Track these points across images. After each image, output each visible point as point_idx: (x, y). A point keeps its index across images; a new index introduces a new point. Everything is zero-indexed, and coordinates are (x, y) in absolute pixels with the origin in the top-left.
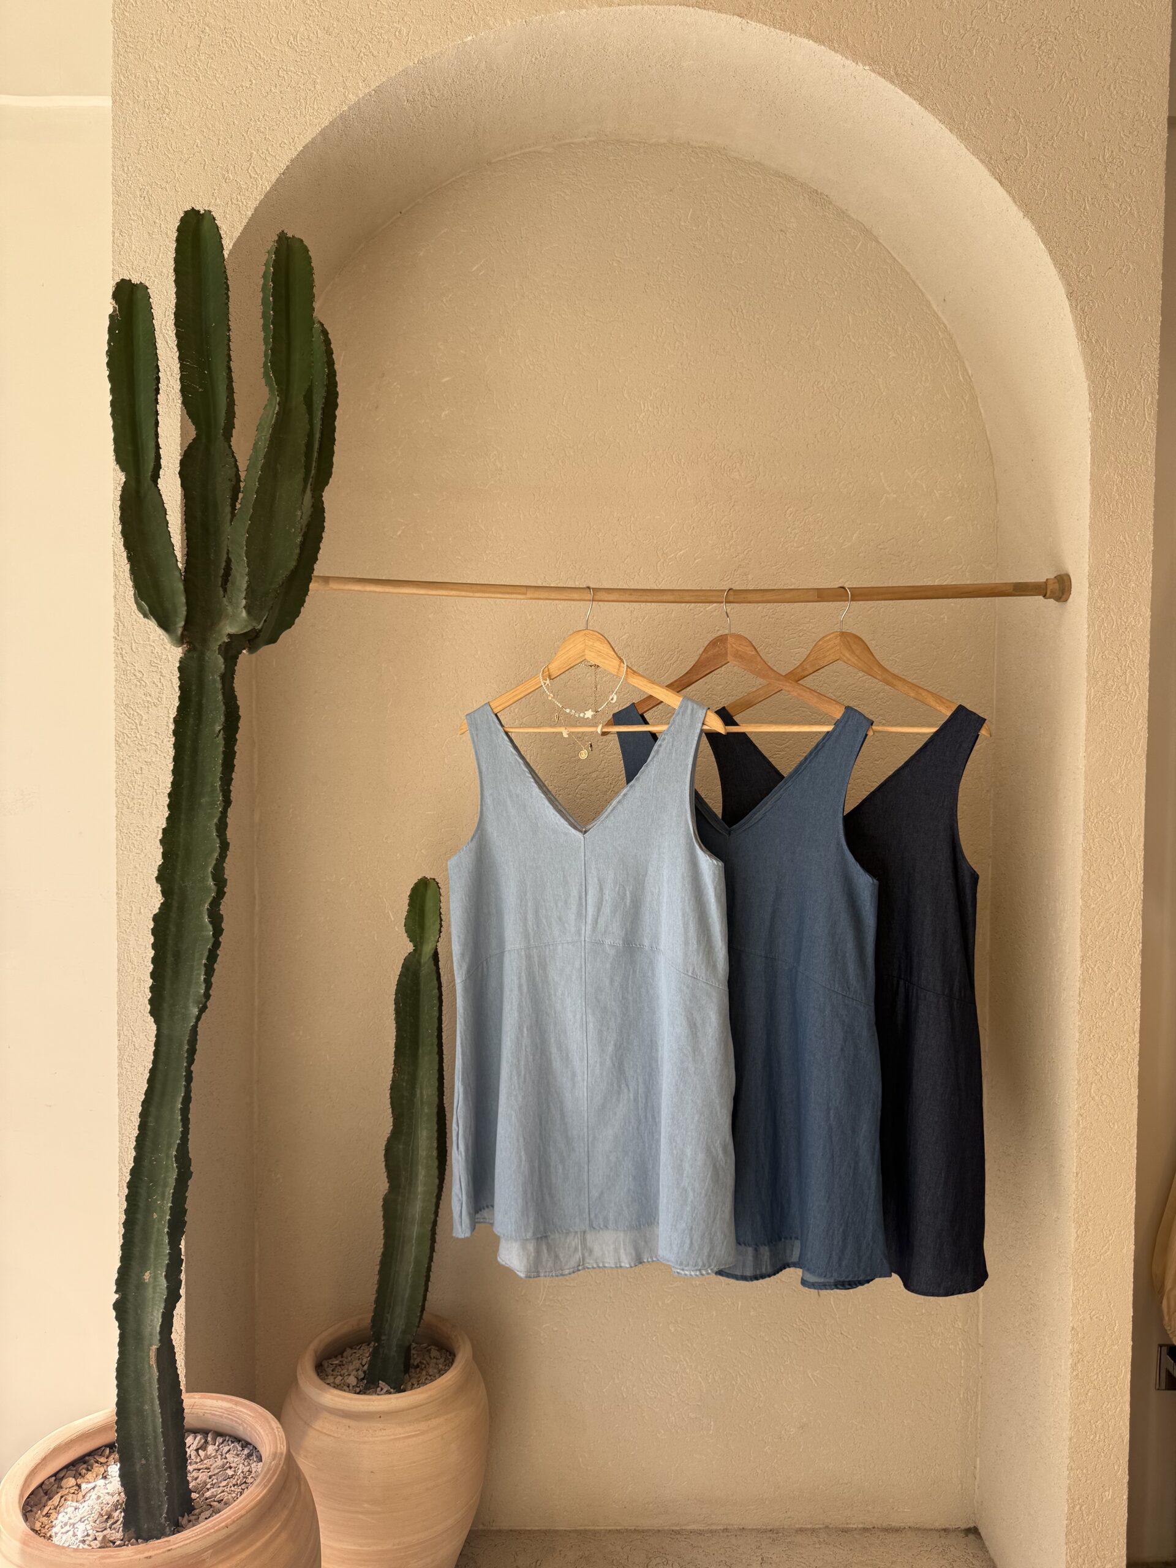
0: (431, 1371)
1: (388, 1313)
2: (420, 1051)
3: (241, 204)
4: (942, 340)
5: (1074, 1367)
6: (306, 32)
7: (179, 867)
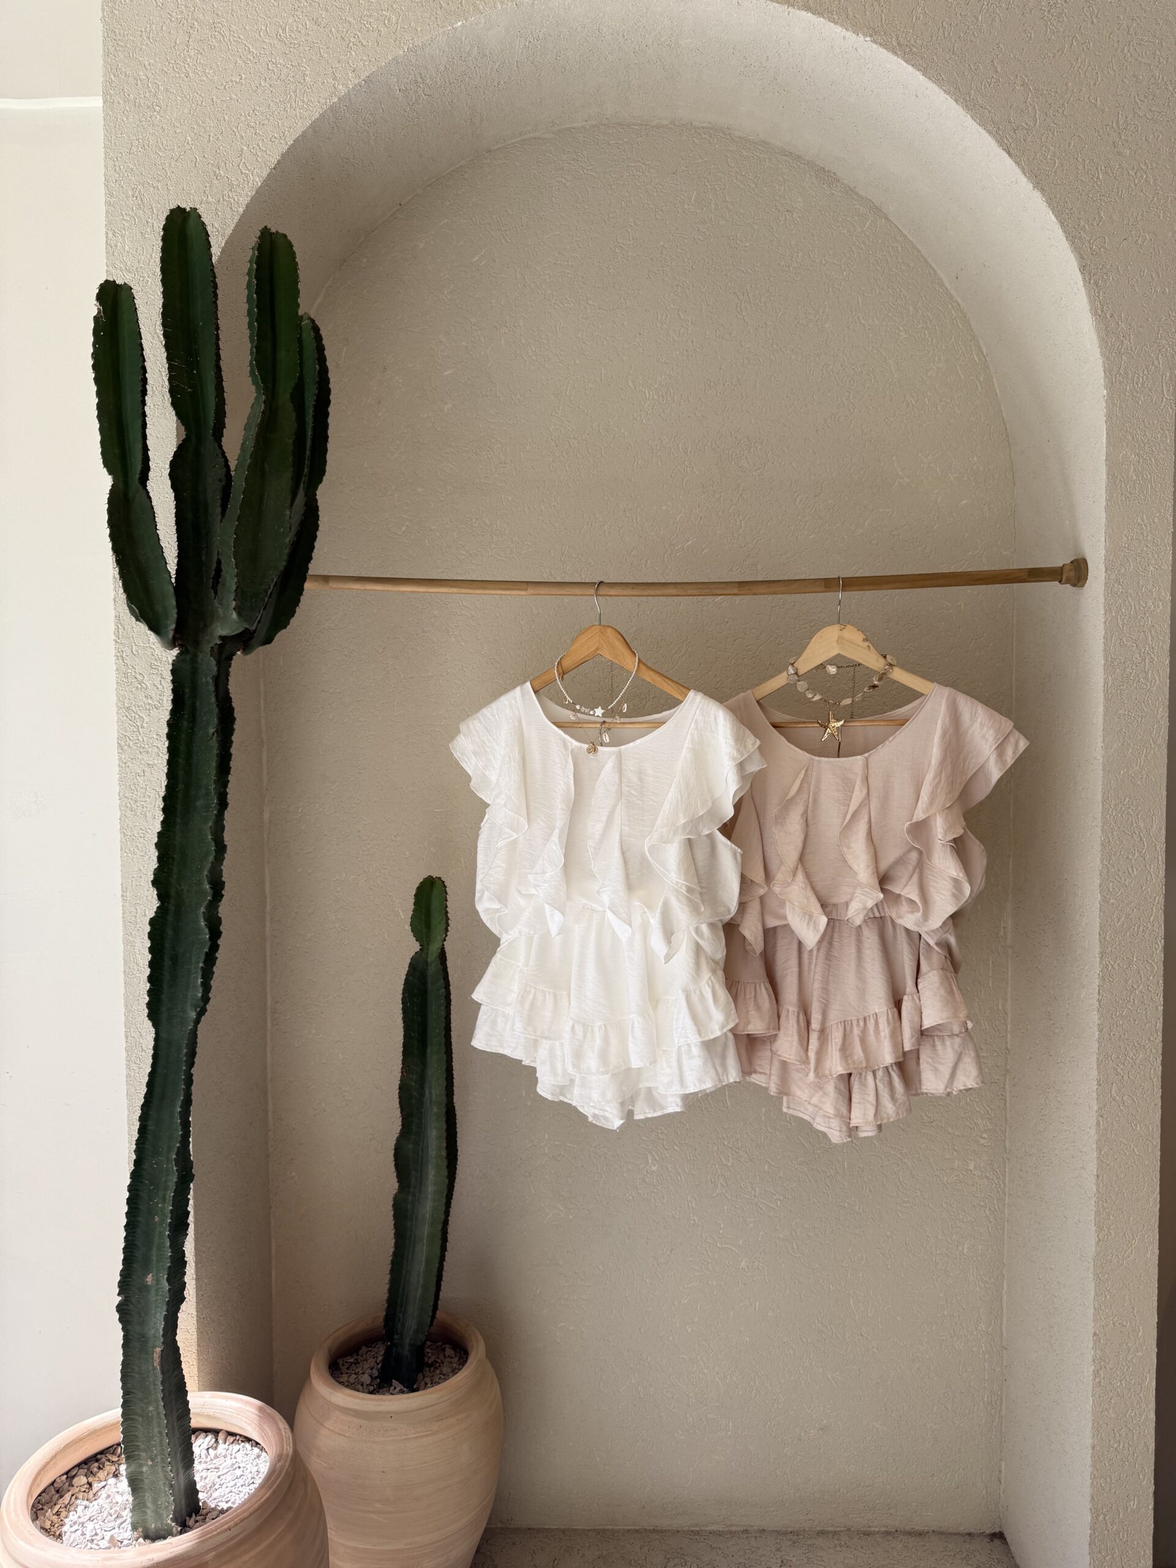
0: (445, 1370)
1: (400, 1312)
2: (429, 1051)
3: (232, 201)
4: (955, 319)
5: (1096, 1374)
6: (294, 23)
7: (175, 870)
